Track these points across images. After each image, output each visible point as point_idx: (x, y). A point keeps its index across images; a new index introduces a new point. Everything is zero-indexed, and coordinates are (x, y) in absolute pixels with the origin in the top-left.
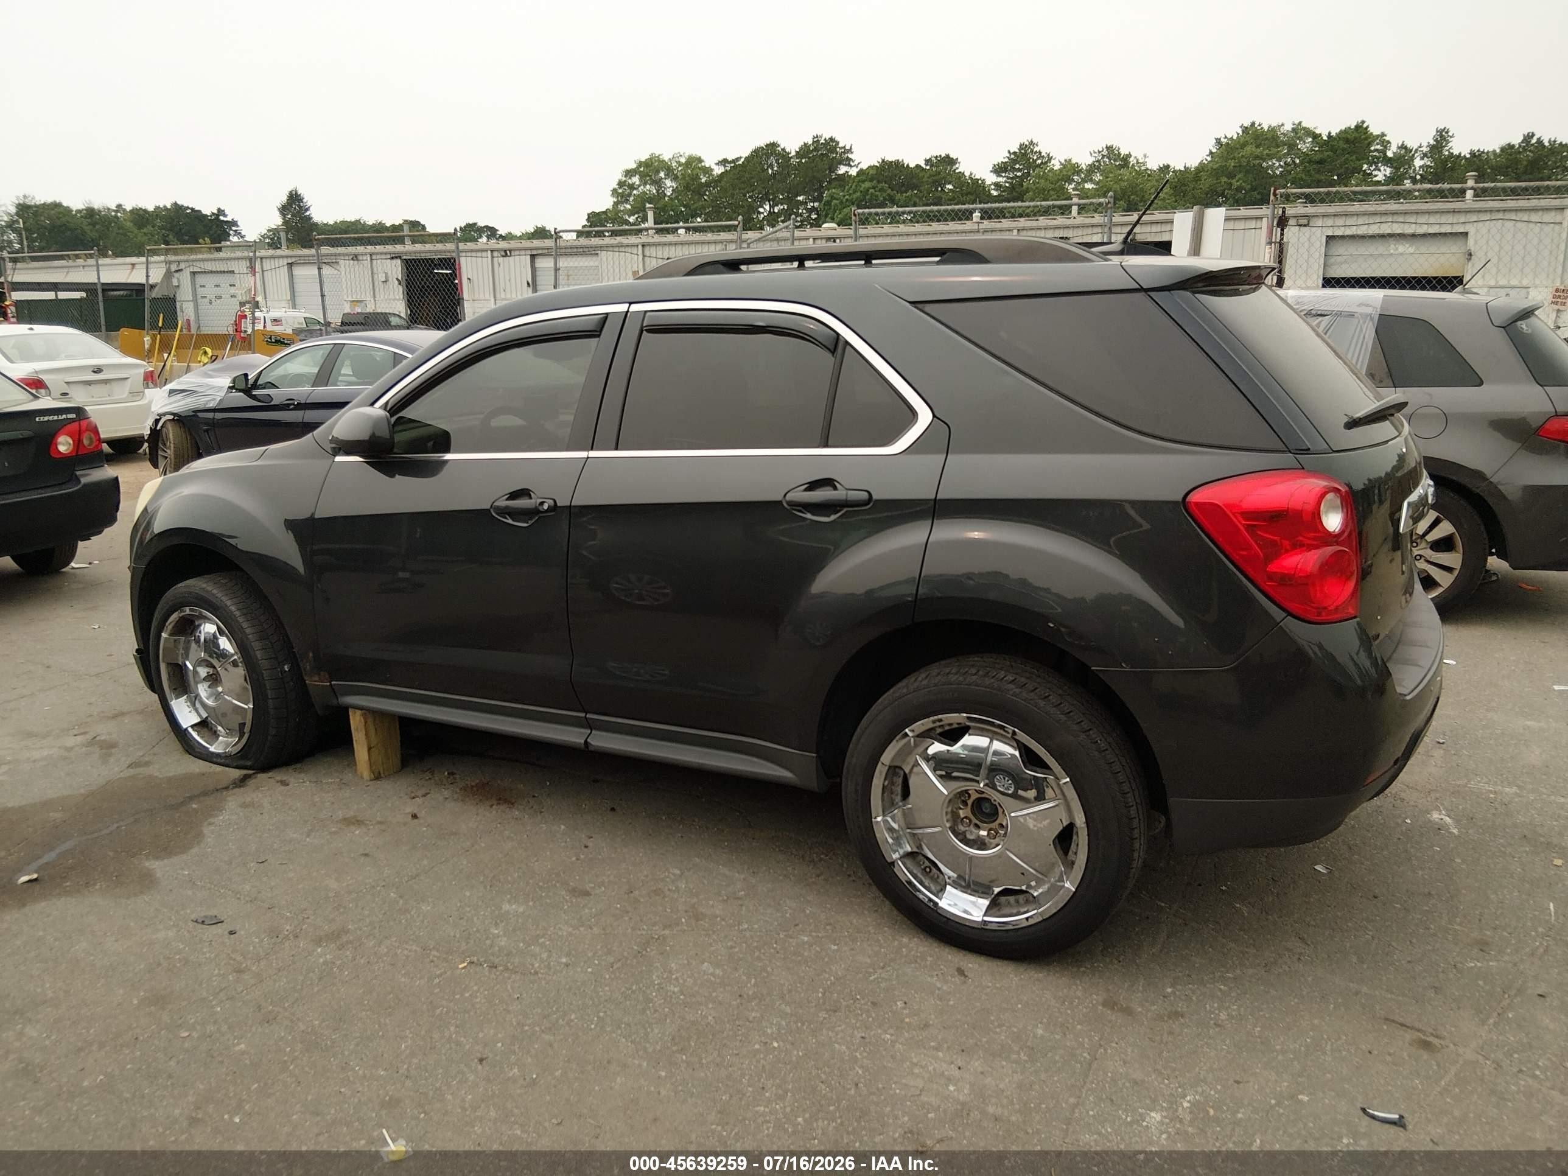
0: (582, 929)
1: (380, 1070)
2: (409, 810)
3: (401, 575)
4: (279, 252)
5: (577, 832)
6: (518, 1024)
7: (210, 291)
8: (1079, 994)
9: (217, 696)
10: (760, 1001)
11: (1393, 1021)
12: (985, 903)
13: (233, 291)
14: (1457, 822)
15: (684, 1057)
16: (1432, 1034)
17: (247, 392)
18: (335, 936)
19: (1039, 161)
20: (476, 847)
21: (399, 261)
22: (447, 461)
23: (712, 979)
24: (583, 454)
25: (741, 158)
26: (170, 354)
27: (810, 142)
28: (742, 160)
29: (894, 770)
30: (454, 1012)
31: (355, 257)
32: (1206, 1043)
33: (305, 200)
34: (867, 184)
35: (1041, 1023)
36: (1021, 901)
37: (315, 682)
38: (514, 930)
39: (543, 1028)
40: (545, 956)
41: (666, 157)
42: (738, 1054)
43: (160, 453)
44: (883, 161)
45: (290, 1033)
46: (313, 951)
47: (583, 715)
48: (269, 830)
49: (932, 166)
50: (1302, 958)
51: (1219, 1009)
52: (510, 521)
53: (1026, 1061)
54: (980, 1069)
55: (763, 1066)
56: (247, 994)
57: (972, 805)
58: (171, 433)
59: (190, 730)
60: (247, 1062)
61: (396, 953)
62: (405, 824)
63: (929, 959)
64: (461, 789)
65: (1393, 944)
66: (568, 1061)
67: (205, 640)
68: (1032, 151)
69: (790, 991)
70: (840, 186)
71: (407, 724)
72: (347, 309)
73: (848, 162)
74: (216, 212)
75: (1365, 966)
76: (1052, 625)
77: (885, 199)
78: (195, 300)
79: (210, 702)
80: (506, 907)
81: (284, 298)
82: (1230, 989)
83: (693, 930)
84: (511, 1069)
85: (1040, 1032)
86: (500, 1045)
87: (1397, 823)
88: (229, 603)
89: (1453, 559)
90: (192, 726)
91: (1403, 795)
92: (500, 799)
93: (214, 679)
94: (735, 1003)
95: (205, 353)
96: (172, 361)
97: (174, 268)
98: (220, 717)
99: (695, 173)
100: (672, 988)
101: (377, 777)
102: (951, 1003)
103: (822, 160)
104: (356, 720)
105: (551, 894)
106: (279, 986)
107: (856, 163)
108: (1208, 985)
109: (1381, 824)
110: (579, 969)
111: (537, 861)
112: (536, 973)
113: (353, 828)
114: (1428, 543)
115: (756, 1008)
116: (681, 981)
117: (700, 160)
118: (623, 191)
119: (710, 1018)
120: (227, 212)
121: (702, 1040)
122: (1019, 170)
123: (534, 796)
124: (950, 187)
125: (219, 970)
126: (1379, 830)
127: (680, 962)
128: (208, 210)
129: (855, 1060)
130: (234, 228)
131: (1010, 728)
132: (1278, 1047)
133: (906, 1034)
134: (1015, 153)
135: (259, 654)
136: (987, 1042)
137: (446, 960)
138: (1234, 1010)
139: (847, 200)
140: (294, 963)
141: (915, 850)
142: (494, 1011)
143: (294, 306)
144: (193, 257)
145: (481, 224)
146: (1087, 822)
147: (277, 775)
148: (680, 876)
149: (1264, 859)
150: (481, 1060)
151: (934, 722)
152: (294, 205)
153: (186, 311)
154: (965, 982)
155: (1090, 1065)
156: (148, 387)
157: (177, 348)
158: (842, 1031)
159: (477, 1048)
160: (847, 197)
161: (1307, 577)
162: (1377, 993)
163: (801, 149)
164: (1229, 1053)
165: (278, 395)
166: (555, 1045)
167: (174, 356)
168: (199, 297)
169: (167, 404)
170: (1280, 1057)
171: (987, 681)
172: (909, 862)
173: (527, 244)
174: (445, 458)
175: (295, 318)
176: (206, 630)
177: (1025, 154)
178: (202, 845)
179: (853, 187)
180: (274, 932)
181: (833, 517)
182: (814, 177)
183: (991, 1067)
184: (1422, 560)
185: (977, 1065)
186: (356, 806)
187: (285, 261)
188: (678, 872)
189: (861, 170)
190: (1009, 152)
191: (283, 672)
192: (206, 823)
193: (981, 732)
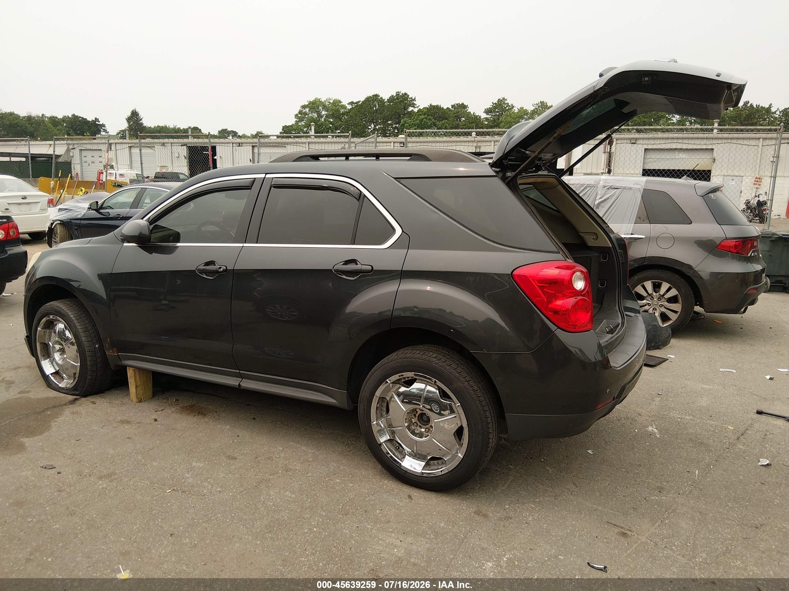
0: (230, 475)
1: (122, 538)
2: (154, 417)
3: (164, 302)
4: (125, 141)
5: (235, 429)
6: (192, 519)
7: (89, 159)
8: (464, 507)
9: (64, 359)
10: (311, 510)
11: (611, 523)
12: (423, 464)
13: (100, 159)
14: (660, 431)
15: (270, 535)
16: (628, 530)
17: (97, 210)
18: (109, 476)
19: (508, 108)
20: (184, 435)
21: (185, 147)
22: (178, 247)
23: (290, 499)
24: (241, 245)
25: (360, 101)
26: (64, 190)
27: (395, 95)
28: (361, 102)
29: (382, 399)
30: (162, 512)
31: (163, 144)
32: (520, 531)
33: (139, 115)
34: (422, 117)
35: (443, 521)
36: (440, 463)
37: (109, 353)
38: (197, 475)
39: (204, 520)
40: (210, 487)
41: (323, 100)
42: (296, 534)
43: (53, 240)
44: (431, 105)
45: (81, 520)
46: (98, 482)
47: (238, 371)
48: (84, 425)
49: (455, 108)
50: (573, 493)
51: (529, 516)
52: (205, 276)
53: (433, 538)
54: (411, 542)
55: (307, 540)
56: (63, 501)
57: (418, 417)
58: (59, 230)
59: (50, 376)
60: (59, 533)
61: (137, 485)
62: (150, 424)
63: (396, 490)
64: (181, 408)
65: (618, 488)
66: (214, 536)
67: (58, 331)
68: (504, 103)
69: (326, 505)
70: (409, 117)
71: (156, 375)
72: (158, 170)
73: (413, 105)
74: (94, 119)
75: (602, 498)
76: (452, 331)
77: (431, 124)
78: (81, 163)
79: (60, 362)
80: (194, 464)
81: (127, 164)
82: (536, 506)
83: (284, 476)
84: (185, 539)
85: (442, 525)
86: (182, 528)
87: (631, 432)
88: (70, 313)
89: (677, 307)
90: (51, 374)
91: (636, 418)
92: (199, 413)
93: (62, 351)
94: (299, 510)
95: (82, 190)
96: (65, 194)
97: (71, 147)
98: (65, 370)
99: (337, 108)
100: (269, 503)
101: (140, 401)
102: (403, 511)
103: (400, 104)
104: (130, 373)
105: (217, 458)
106: (79, 498)
107: (417, 106)
108: (526, 505)
109: (623, 432)
110: (226, 494)
111: (213, 442)
112: (204, 495)
113: (125, 425)
114: (666, 299)
115: (308, 513)
116: (274, 500)
117: (340, 102)
118: (301, 115)
119: (286, 517)
120: (100, 120)
121: (280, 527)
122: (498, 112)
123: (216, 412)
124: (464, 119)
125: (51, 490)
126: (622, 435)
127: (275, 491)
128: (90, 118)
129: (352, 537)
130: (103, 128)
131: (434, 380)
132: (554, 534)
133: (379, 525)
134: (496, 103)
135: (83, 339)
136: (416, 530)
137: (161, 488)
138: (536, 516)
139: (412, 124)
140: (87, 487)
141: (392, 438)
142: (181, 512)
143: (131, 168)
144: (81, 142)
145: (229, 129)
146: (468, 425)
147: (91, 399)
148: (282, 451)
149: (564, 447)
150: (171, 535)
151: (399, 376)
152: (134, 117)
153: (76, 169)
154: (411, 502)
155: (463, 540)
156: (50, 207)
157: (67, 187)
158: (348, 524)
159: (170, 529)
160: (412, 122)
161: (566, 311)
162: (606, 510)
163: (390, 98)
164: (530, 536)
165: (113, 212)
166: (208, 529)
167: (66, 191)
168: (83, 162)
169: (58, 216)
170: (553, 539)
171: (424, 357)
172: (388, 444)
173: (250, 140)
174: (177, 245)
175: (131, 174)
176: (59, 327)
177: (501, 104)
178: (50, 431)
179: (416, 117)
180: (80, 473)
181: (355, 278)
182: (396, 112)
183: (417, 541)
184: (663, 307)
185: (410, 540)
186: (127, 415)
187: (128, 145)
188: (281, 449)
189: (420, 109)
190: (493, 103)
191: (95, 348)
192: (53, 421)
193: (422, 382)
